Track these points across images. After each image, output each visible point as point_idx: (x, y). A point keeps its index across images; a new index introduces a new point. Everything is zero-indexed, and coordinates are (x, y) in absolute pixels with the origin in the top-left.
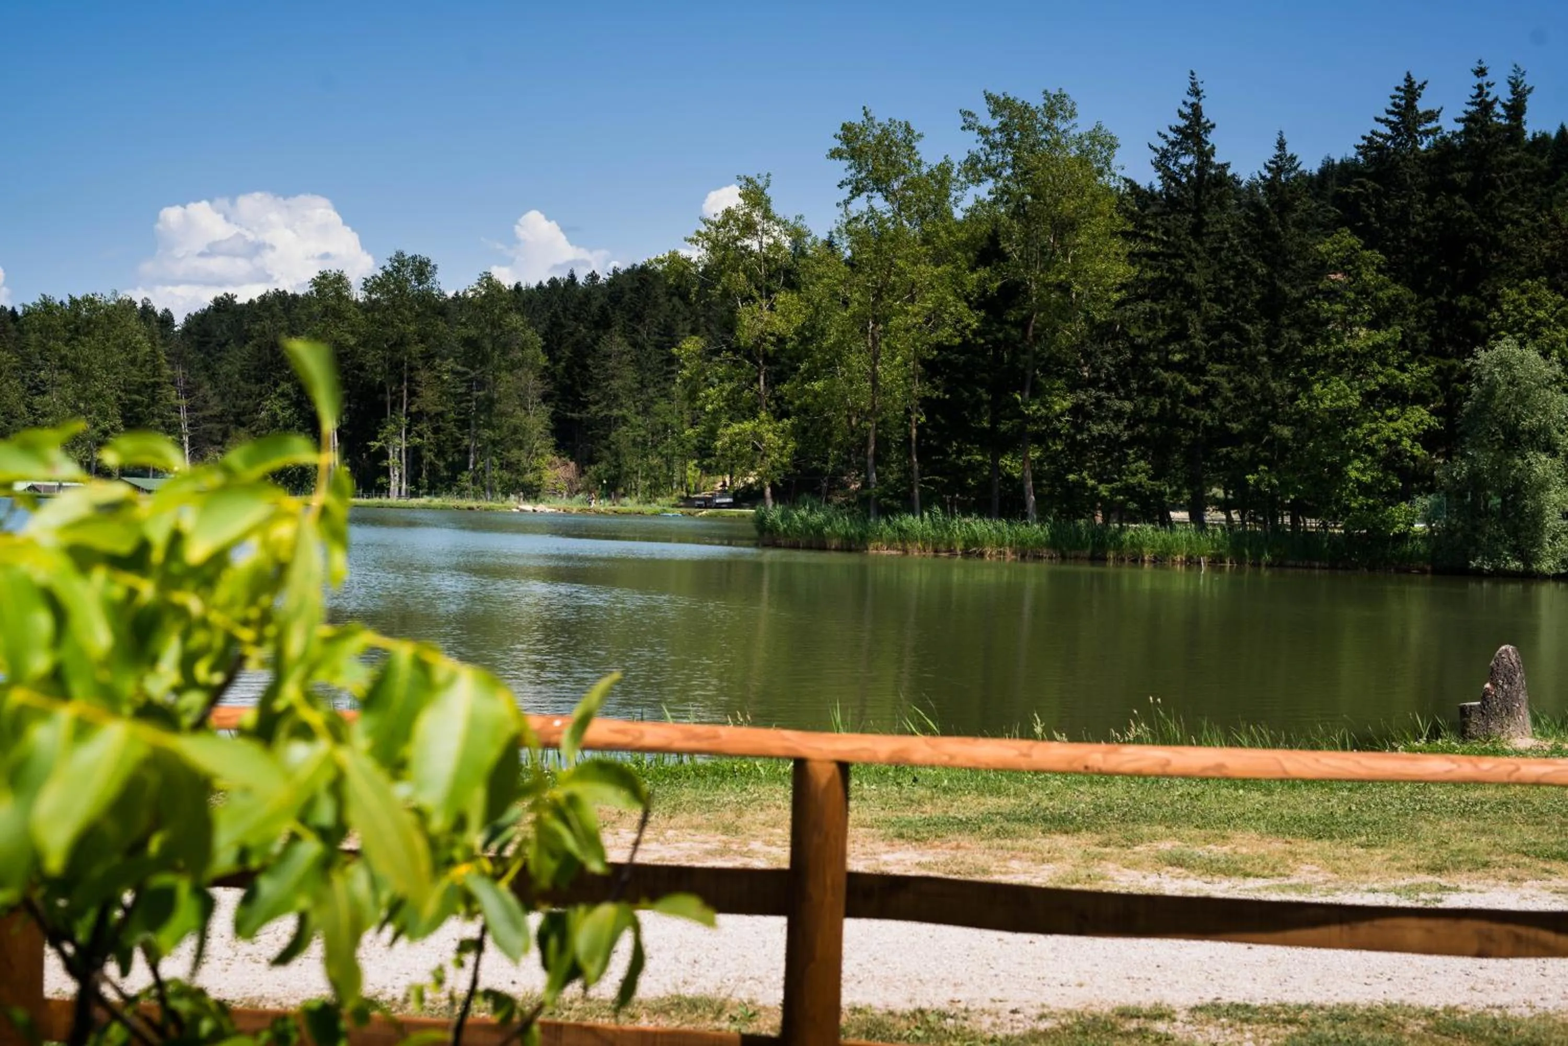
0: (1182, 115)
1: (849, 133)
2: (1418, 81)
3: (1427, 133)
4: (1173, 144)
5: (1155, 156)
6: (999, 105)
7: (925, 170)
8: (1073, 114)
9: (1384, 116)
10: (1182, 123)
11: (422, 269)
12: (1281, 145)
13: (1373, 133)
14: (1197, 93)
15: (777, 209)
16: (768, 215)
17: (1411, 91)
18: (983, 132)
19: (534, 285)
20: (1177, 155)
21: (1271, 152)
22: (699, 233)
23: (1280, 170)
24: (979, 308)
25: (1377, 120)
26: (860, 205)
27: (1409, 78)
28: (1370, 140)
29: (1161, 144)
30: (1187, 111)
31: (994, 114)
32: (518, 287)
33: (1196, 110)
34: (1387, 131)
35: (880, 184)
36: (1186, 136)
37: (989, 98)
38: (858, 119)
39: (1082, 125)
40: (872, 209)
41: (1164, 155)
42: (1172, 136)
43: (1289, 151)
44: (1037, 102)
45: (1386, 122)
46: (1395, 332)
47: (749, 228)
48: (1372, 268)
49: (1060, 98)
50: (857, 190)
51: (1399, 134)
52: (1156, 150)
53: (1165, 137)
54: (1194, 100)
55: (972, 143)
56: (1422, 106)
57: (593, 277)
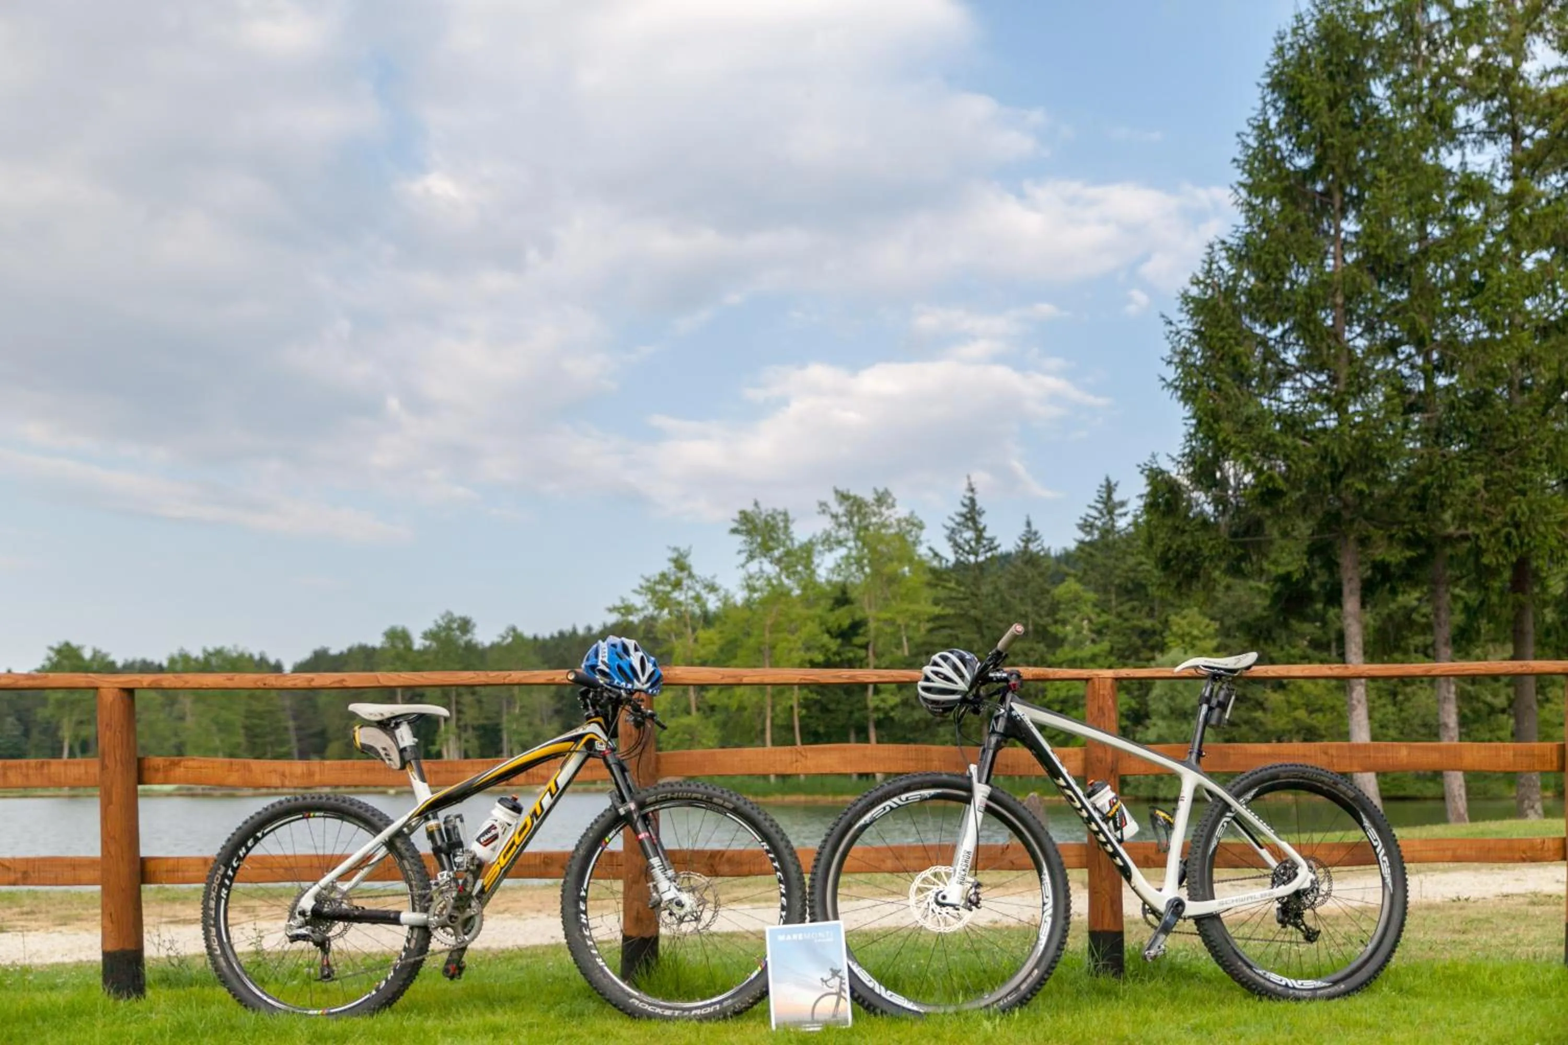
0: (964, 505)
1: (745, 517)
2: (1113, 482)
3: (1121, 515)
4: (958, 524)
5: (947, 532)
6: (843, 497)
7: (797, 544)
8: (893, 506)
9: (1093, 504)
10: (964, 510)
11: (466, 625)
12: (1029, 524)
13: (1088, 515)
14: (972, 490)
15: (696, 571)
16: (691, 576)
17: (1110, 488)
18: (835, 517)
19: (547, 636)
20: (961, 532)
21: (1023, 529)
22: (641, 587)
23: (1027, 541)
24: (837, 637)
25: (1090, 507)
26: (753, 567)
27: (1108, 480)
28: (1086, 520)
29: (951, 524)
30: (967, 502)
31: (841, 504)
32: (535, 638)
33: (972, 500)
34: (1095, 514)
35: (766, 550)
36: (967, 519)
37: (836, 492)
38: (749, 508)
39: (901, 511)
40: (762, 571)
41: (953, 531)
42: (958, 519)
43: (1034, 528)
44: (869, 497)
45: (1096, 508)
46: (1105, 645)
47: (677, 585)
48: (1089, 604)
49: (887, 493)
50: (751, 557)
51: (1103, 516)
52: (947, 528)
53: (953, 520)
54: (969, 494)
55: (826, 524)
56: (1117, 497)
57: (589, 629)
